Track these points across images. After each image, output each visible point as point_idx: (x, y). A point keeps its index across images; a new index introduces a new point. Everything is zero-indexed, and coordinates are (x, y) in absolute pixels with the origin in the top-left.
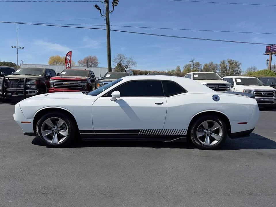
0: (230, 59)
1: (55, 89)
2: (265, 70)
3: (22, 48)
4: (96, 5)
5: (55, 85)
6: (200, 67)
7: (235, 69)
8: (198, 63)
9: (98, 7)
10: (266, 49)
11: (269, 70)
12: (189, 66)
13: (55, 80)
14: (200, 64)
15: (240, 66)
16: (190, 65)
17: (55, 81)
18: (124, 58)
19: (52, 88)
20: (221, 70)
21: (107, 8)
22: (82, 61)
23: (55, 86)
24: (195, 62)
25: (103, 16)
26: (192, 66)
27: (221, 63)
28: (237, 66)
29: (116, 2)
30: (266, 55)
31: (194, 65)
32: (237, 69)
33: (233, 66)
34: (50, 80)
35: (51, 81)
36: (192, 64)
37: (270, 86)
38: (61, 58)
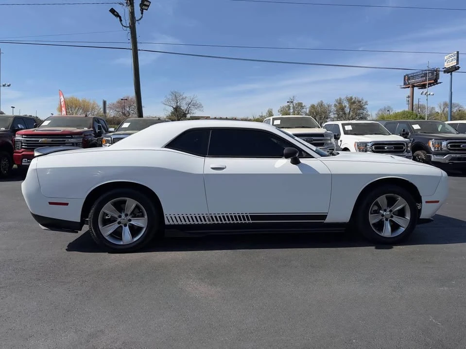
0: (349, 96)
1: (23, 151)
2: (404, 111)
3: (7, 85)
4: (112, 9)
5: (23, 144)
6: (305, 110)
7: (359, 111)
8: (301, 103)
9: (115, 13)
11: (411, 111)
12: (287, 109)
13: (24, 136)
14: (303, 105)
15: (366, 106)
16: (289, 107)
17: (25, 138)
18: (181, 97)
19: (19, 149)
20: (337, 114)
21: (132, 13)
22: (113, 104)
23: (23, 147)
24: (295, 102)
25: (125, 27)
26: (291, 108)
27: (336, 103)
28: (361, 106)
29: (146, 3)
31: (294, 108)
32: (361, 111)
33: (354, 106)
34: (16, 135)
35: (18, 137)
36: (291, 105)
37: (400, 135)
38: (79, 101)
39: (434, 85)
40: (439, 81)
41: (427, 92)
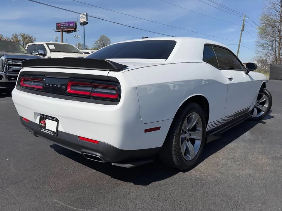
0: (23, 33)
10: (56, 26)
15: (35, 41)
27: (13, 37)
28: (32, 41)
30: (57, 31)
33: (26, 40)
39: (74, 32)
40: (77, 30)
41: (78, 36)
